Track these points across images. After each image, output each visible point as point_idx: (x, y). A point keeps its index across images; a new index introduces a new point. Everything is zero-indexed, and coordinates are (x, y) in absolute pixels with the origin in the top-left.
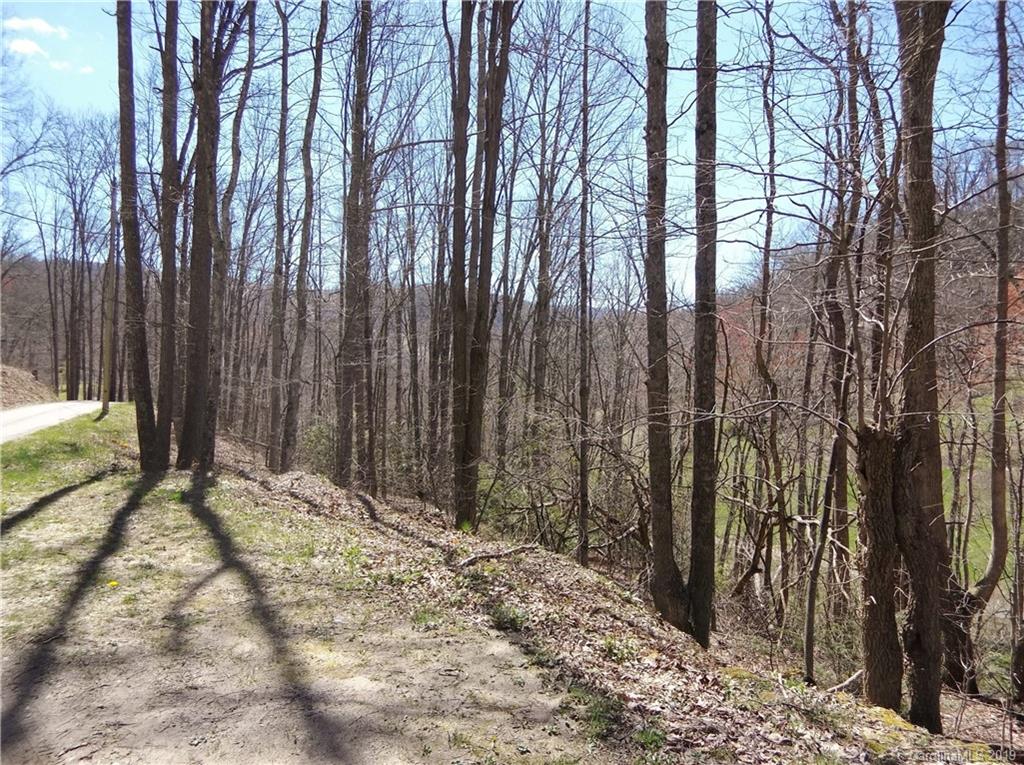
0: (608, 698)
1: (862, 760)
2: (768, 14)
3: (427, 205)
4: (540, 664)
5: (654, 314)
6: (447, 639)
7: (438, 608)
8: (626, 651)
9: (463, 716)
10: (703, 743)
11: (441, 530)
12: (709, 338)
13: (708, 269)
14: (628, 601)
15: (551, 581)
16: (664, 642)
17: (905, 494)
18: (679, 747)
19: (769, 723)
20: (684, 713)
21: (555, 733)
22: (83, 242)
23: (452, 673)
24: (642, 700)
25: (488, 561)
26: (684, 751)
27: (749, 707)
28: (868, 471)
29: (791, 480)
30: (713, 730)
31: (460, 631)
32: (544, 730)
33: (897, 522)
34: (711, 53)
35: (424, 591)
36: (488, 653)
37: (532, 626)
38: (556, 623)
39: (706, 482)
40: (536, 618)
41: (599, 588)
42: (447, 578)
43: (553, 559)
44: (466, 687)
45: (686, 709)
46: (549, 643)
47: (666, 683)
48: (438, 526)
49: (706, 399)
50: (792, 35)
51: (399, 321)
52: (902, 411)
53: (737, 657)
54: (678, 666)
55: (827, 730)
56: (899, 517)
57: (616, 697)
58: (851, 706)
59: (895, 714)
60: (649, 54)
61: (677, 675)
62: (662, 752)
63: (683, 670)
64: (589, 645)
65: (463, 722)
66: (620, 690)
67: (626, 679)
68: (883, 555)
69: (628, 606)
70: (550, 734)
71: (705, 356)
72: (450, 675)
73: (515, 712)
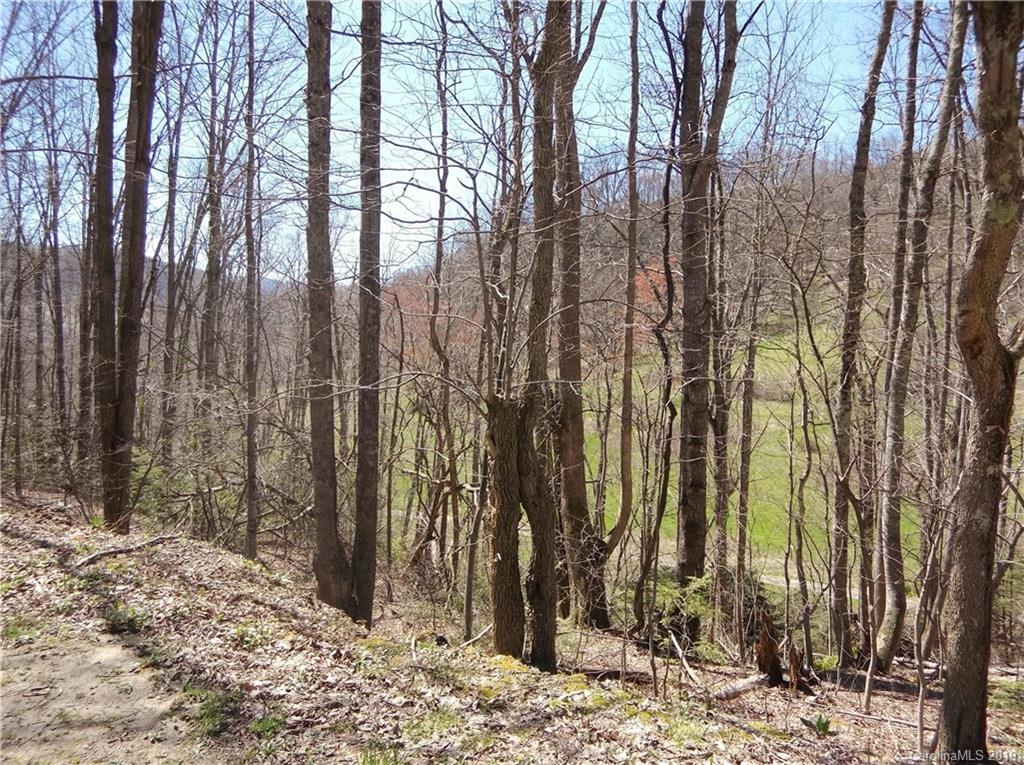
0: (229, 690)
1: (474, 708)
3: (75, 154)
4: (155, 665)
5: (315, 285)
6: (43, 653)
7: (39, 618)
8: (259, 636)
9: (45, 740)
10: (323, 720)
11: (65, 526)
12: (372, 312)
13: (371, 243)
14: (277, 583)
15: (190, 571)
16: (306, 621)
17: (527, 457)
18: (298, 728)
19: (395, 688)
20: (311, 692)
21: (159, 740)
23: (41, 692)
24: (267, 686)
25: (115, 557)
26: (303, 732)
27: (377, 675)
28: (496, 437)
29: (463, 450)
30: (337, 705)
31: (61, 641)
32: (146, 739)
33: (521, 483)
34: (375, 23)
35: (24, 601)
36: (93, 662)
37: (155, 623)
38: (184, 617)
39: (370, 456)
40: (161, 615)
41: (245, 573)
42: (58, 581)
43: (195, 548)
44: (55, 707)
45: (312, 688)
46: (170, 641)
47: (298, 664)
48: (62, 522)
49: (370, 373)
50: (462, 22)
51: (39, 286)
52: (527, 380)
53: (408, 624)
54: (313, 645)
55: (448, 685)
56: (523, 478)
57: (237, 688)
58: (475, 658)
59: (513, 659)
60: (309, 12)
61: (310, 654)
62: (279, 738)
63: (318, 648)
64: (219, 636)
65: (44, 747)
66: (244, 679)
67: (255, 667)
68: (508, 515)
69: (276, 588)
70: (153, 742)
71: (369, 330)
72: (37, 695)
73: (113, 725)
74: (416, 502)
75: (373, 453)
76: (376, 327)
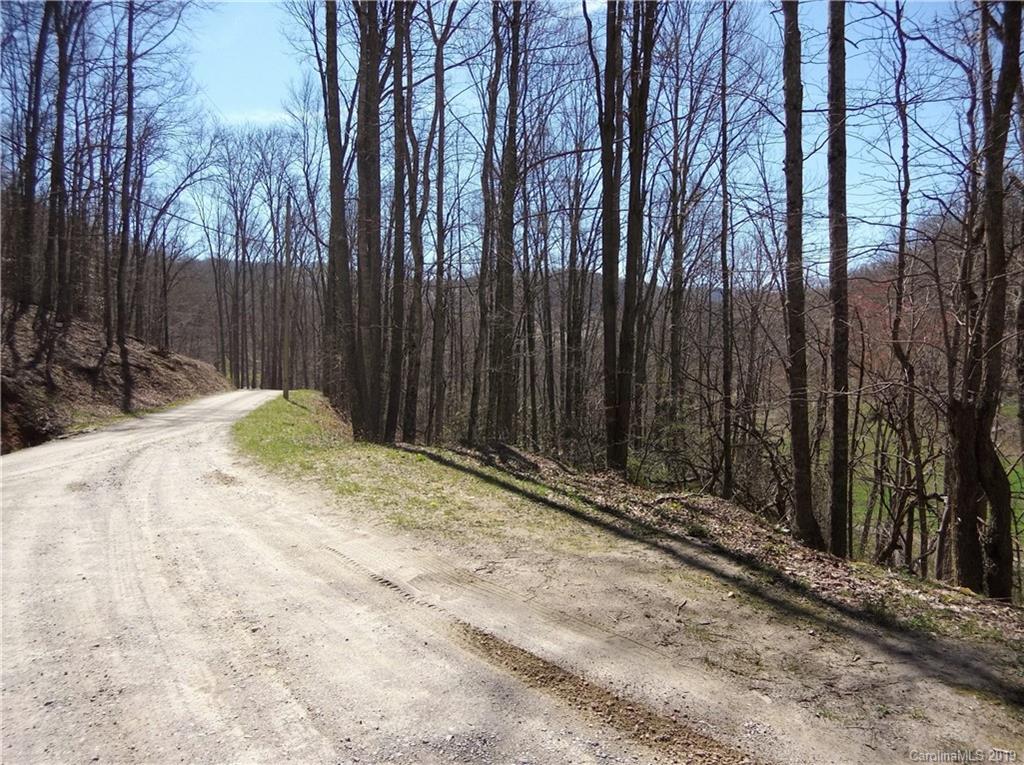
2: (899, 19)
8: (781, 550)
12: (841, 331)
22: (245, 246)
29: (930, 459)
37: (714, 535)
40: (716, 532)
46: (728, 544)
50: (923, 37)
67: (782, 563)
71: (839, 346)
76: (845, 343)
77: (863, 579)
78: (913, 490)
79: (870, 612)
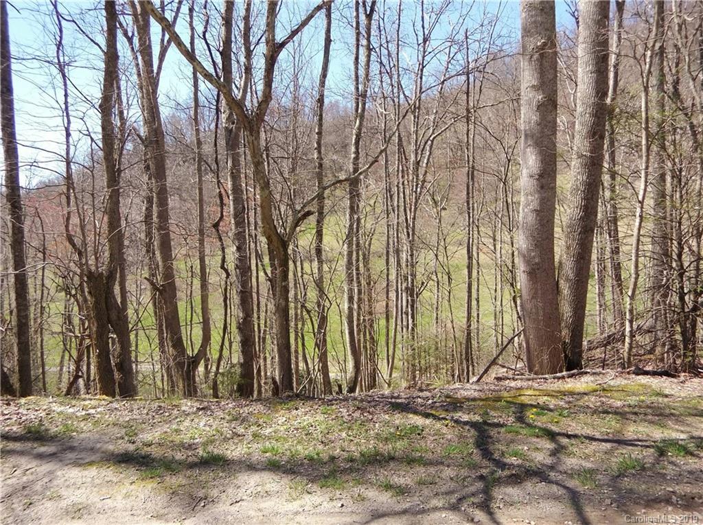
68: (102, 330)
74: (67, 357)
75: (25, 314)
76: (20, 235)
77: (29, 409)
78: (86, 335)
79: (30, 432)
